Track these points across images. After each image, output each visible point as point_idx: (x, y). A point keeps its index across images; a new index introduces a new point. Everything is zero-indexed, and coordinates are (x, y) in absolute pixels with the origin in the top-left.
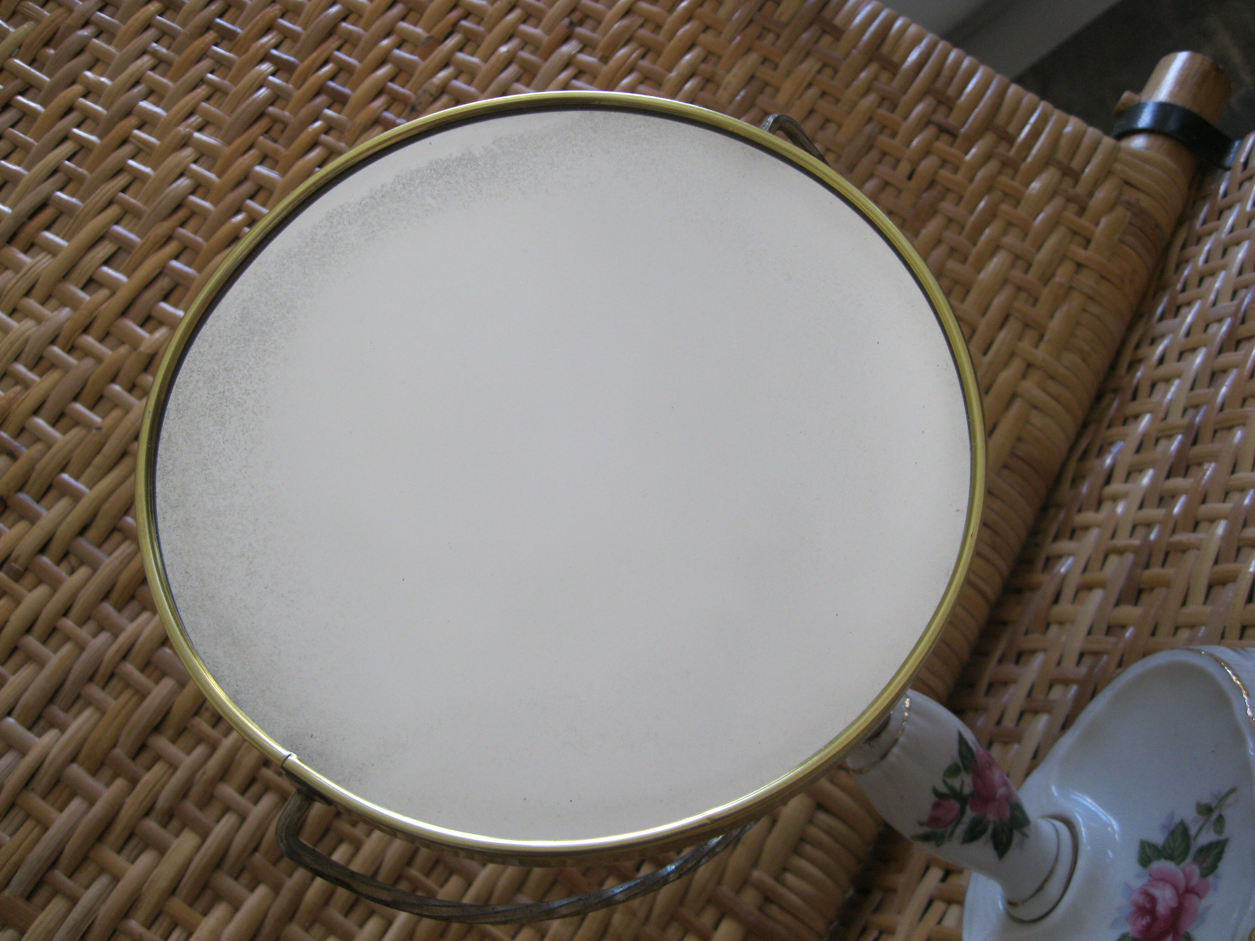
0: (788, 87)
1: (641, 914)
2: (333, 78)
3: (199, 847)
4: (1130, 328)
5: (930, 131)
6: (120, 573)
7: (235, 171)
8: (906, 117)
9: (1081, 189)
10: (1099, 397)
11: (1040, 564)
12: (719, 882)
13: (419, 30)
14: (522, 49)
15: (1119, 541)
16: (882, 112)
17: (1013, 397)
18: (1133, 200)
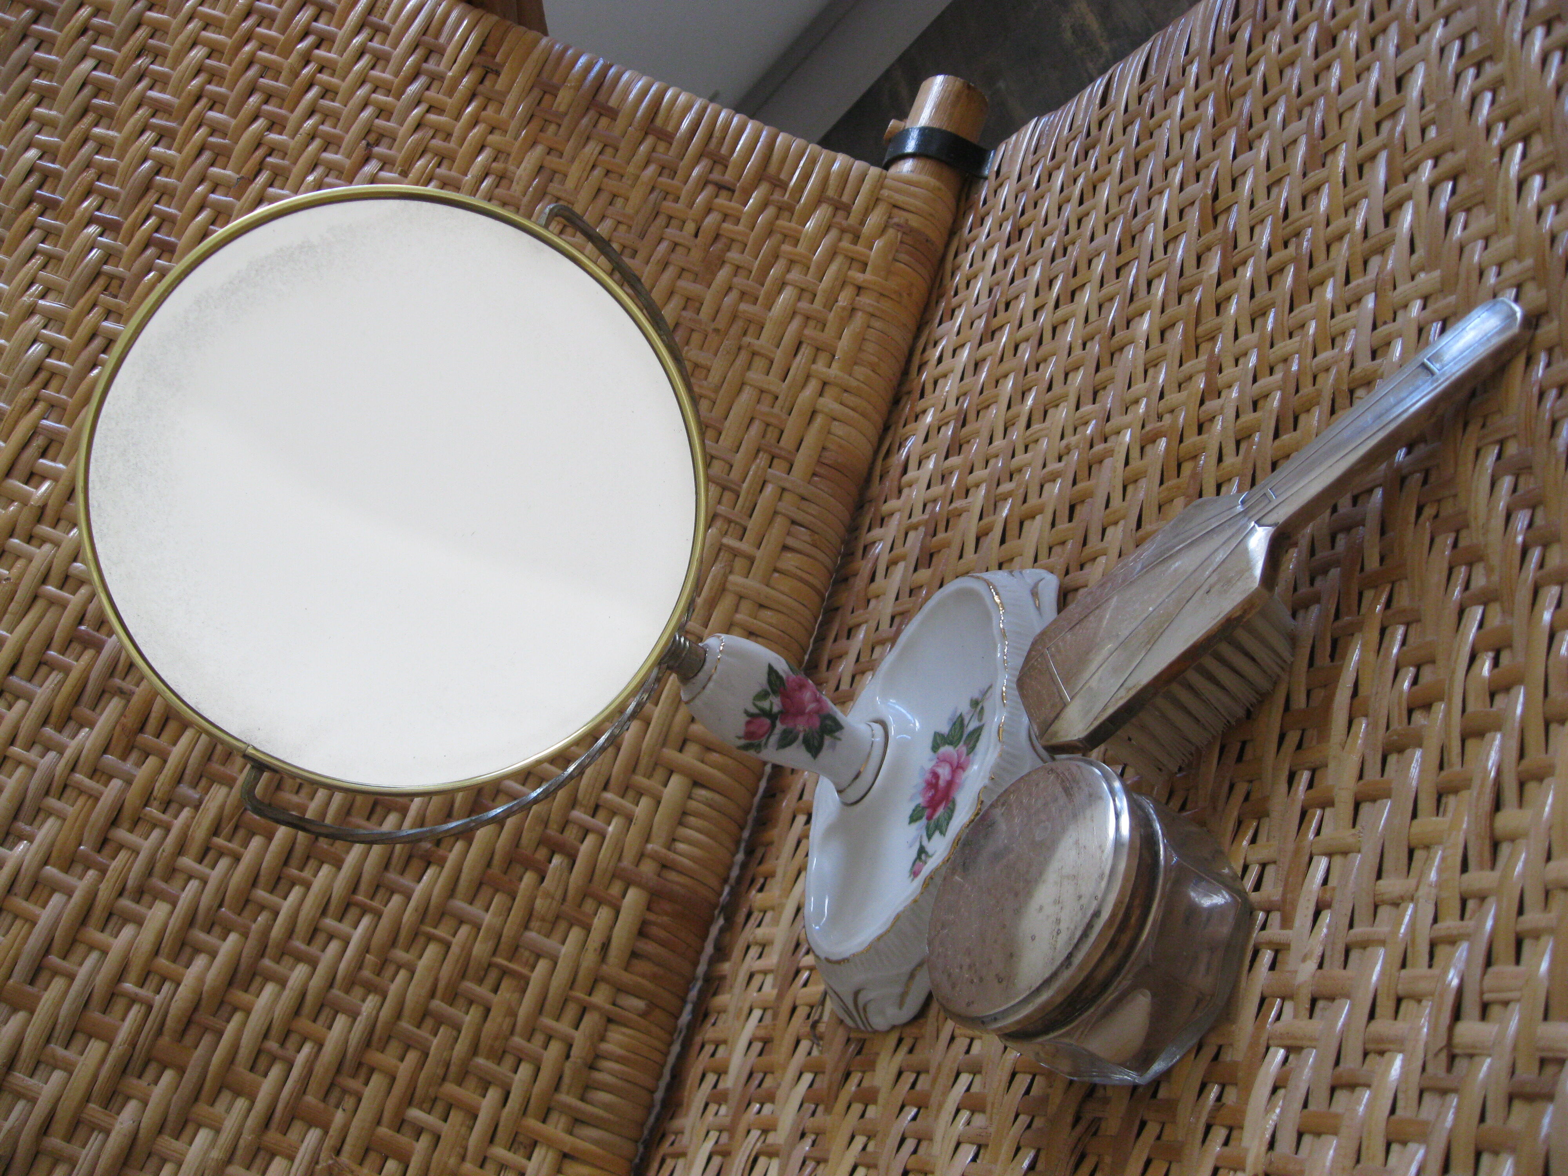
0: (575, 171)
1: (559, 895)
2: (157, 230)
3: (172, 912)
4: (917, 336)
5: (709, 190)
6: (53, 700)
7: (83, 330)
8: (686, 182)
9: (853, 220)
10: (896, 401)
11: (860, 553)
12: (620, 859)
13: (228, 172)
14: (327, 176)
15: (914, 519)
16: (664, 180)
17: (814, 413)
18: (902, 221)
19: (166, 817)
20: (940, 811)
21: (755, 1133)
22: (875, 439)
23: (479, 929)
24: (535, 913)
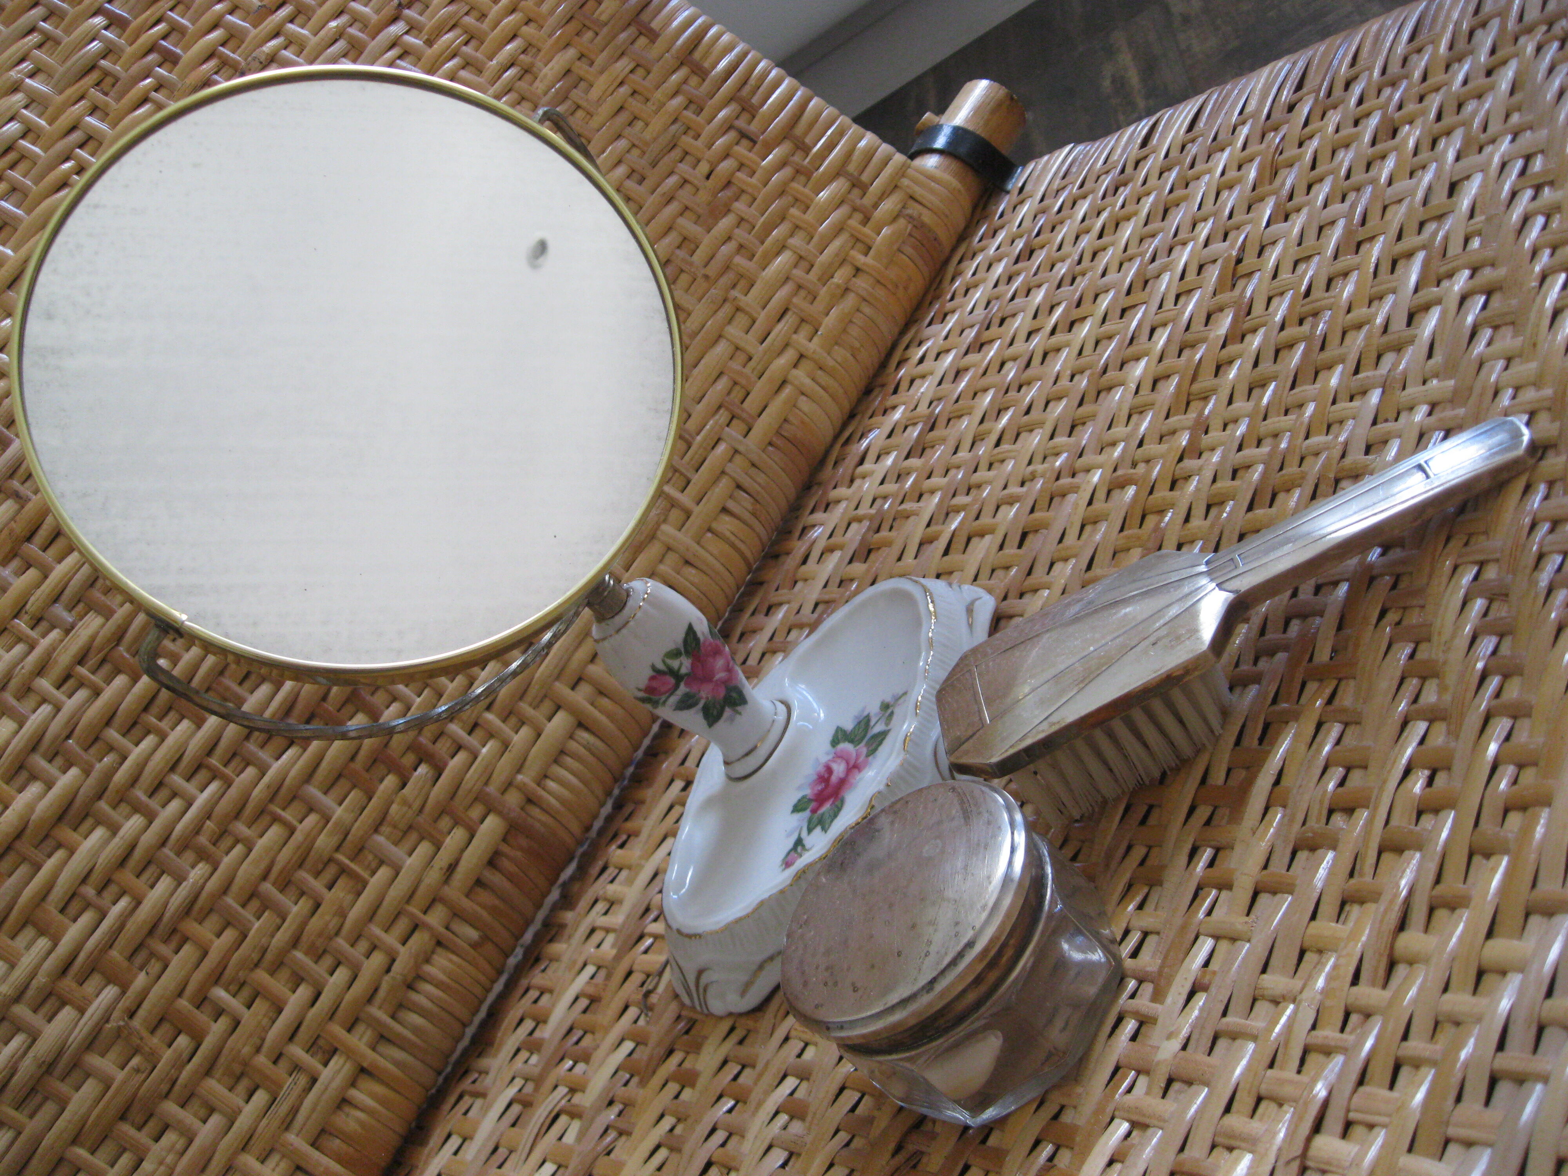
0: (601, 83)
1: (416, 806)
2: (165, 37)
3: (17, 732)
4: (903, 332)
5: (732, 135)
7: (65, 120)
8: (710, 122)
9: (868, 201)
10: (867, 392)
11: (797, 534)
12: (486, 783)
14: (351, 26)
15: (861, 512)
16: (688, 114)
17: (784, 382)
18: (915, 214)
19: (33, 634)
20: (826, 807)
21: (562, 1090)
22: (838, 424)
23: (328, 822)
24: (389, 818)
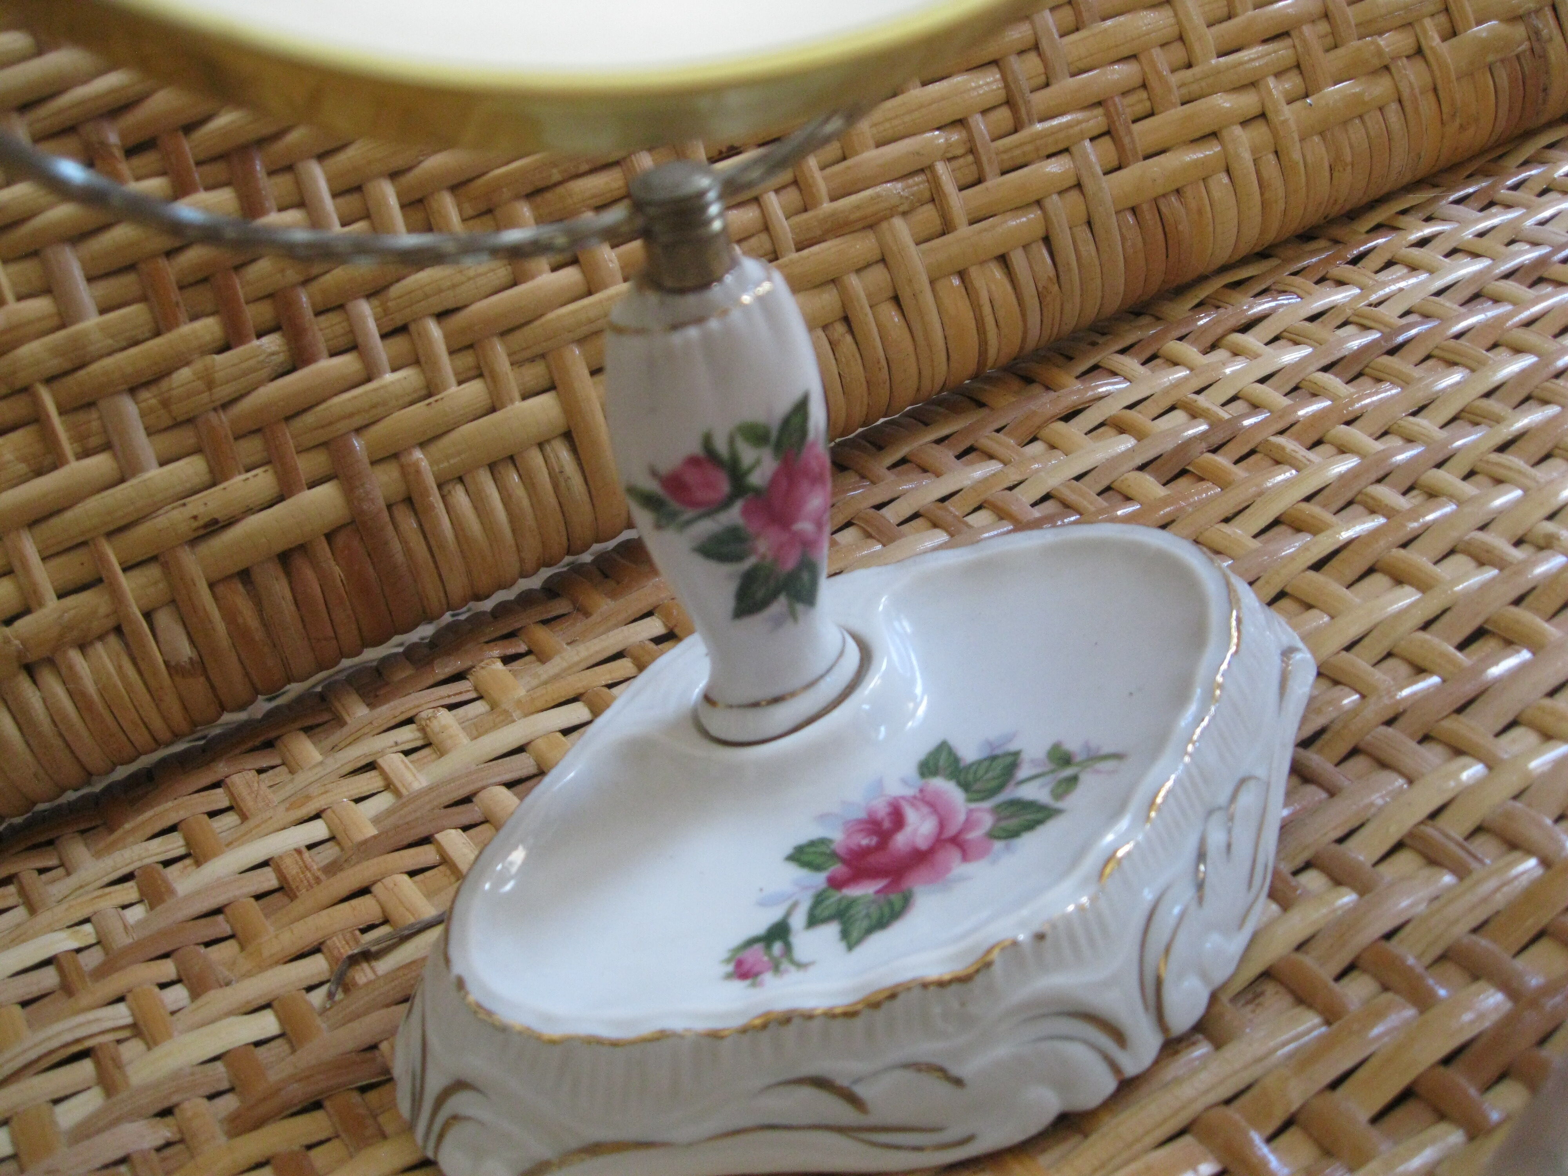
1: (221, 393)
15: (1202, 401)
17: (1214, 135)
18: (1545, 32)
22: (1244, 249)
23: (63, 326)
24: (164, 384)
